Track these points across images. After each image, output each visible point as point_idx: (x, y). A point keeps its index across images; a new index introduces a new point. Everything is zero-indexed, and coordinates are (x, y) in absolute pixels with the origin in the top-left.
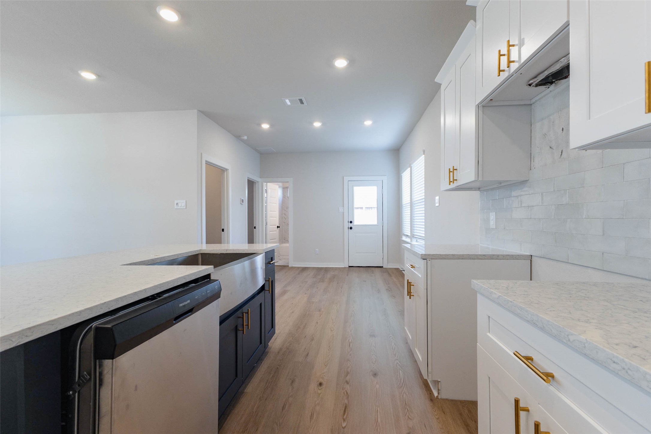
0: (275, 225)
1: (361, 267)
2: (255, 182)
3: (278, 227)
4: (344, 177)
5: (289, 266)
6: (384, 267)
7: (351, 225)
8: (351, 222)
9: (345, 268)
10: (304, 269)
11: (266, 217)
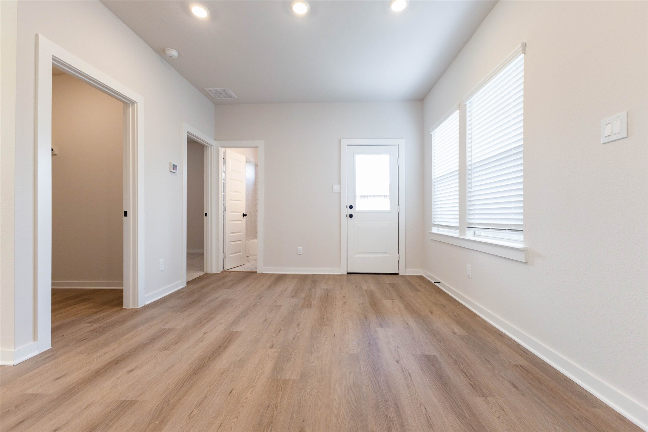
0: (240, 212)
1: (366, 274)
2: (207, 146)
3: (244, 215)
4: (341, 140)
5: (258, 273)
6: (400, 274)
7: (350, 211)
8: (351, 207)
9: (342, 275)
10: (281, 278)
11: (224, 200)
